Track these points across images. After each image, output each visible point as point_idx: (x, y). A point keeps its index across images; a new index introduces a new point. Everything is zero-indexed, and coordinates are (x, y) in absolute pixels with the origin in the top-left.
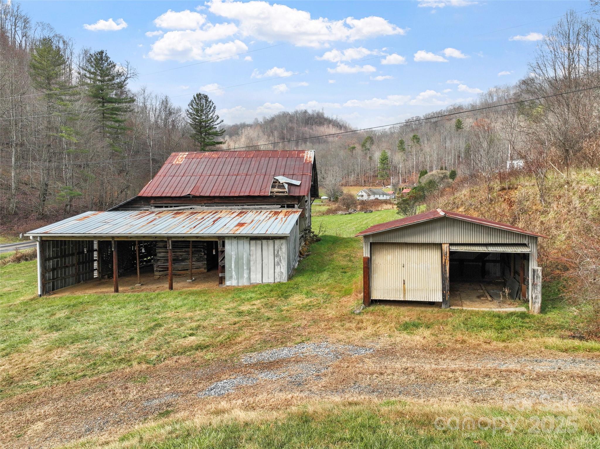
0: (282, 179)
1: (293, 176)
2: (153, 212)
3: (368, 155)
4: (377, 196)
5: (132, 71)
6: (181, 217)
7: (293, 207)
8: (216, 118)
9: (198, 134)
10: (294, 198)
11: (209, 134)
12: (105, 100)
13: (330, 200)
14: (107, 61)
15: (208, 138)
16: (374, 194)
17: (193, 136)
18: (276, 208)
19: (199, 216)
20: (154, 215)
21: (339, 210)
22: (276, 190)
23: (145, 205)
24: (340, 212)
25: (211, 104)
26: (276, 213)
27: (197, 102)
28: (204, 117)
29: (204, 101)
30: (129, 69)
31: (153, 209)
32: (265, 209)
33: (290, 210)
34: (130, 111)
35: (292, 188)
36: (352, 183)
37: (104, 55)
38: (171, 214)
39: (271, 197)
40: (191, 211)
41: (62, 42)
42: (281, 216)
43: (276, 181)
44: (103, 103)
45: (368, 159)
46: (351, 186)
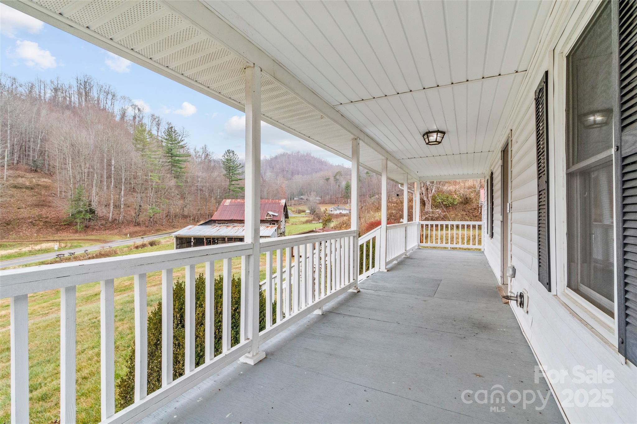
0: (271, 213)
1: (274, 211)
2: (217, 226)
3: (338, 184)
4: (341, 211)
5: (186, 133)
6: (230, 228)
7: (274, 224)
8: (239, 164)
9: (227, 174)
10: (275, 221)
11: (234, 174)
12: (172, 156)
13: (311, 214)
14: (175, 132)
15: (234, 176)
16: (339, 209)
17: (224, 175)
18: (268, 225)
19: (237, 228)
20: (218, 227)
21: (313, 221)
22: (268, 217)
23: (213, 223)
24: (314, 222)
25: (236, 156)
26: (268, 227)
27: (228, 154)
28: (232, 164)
29: (232, 154)
30: (184, 131)
31: (217, 225)
32: (263, 225)
33: (273, 225)
34: (188, 162)
35: (274, 217)
36: (327, 202)
37: (173, 128)
38: (225, 227)
39: (266, 220)
40: (233, 225)
41: (137, 109)
42: (269, 228)
43: (268, 214)
44: (172, 157)
45: (337, 186)
46: (327, 203)
